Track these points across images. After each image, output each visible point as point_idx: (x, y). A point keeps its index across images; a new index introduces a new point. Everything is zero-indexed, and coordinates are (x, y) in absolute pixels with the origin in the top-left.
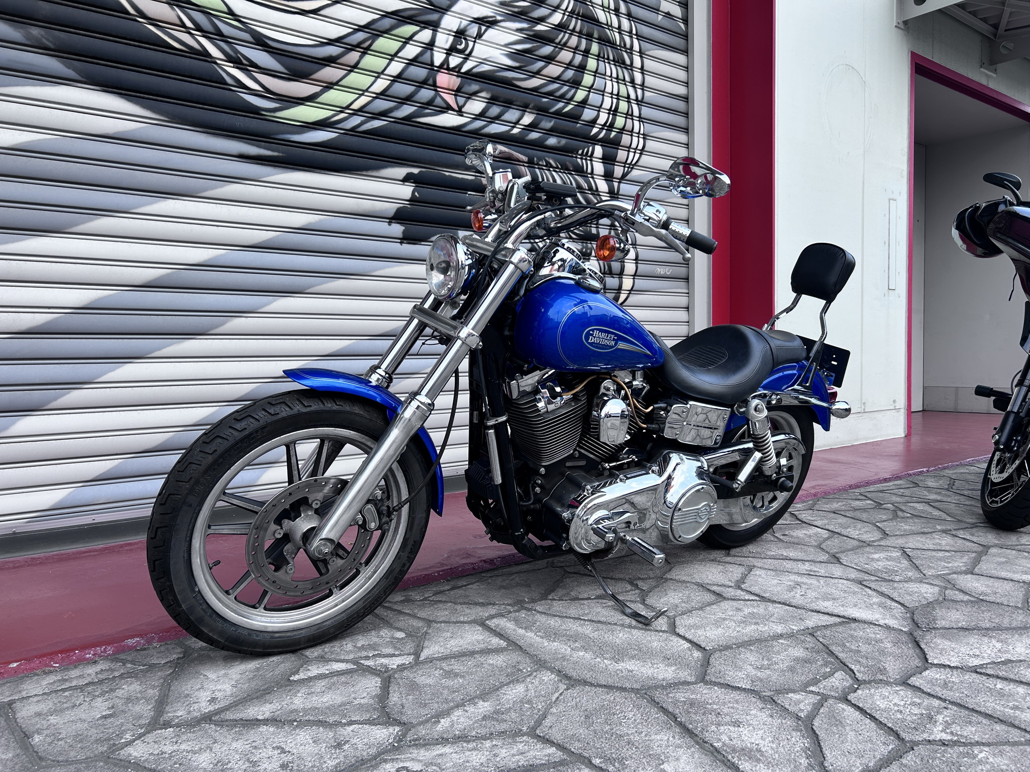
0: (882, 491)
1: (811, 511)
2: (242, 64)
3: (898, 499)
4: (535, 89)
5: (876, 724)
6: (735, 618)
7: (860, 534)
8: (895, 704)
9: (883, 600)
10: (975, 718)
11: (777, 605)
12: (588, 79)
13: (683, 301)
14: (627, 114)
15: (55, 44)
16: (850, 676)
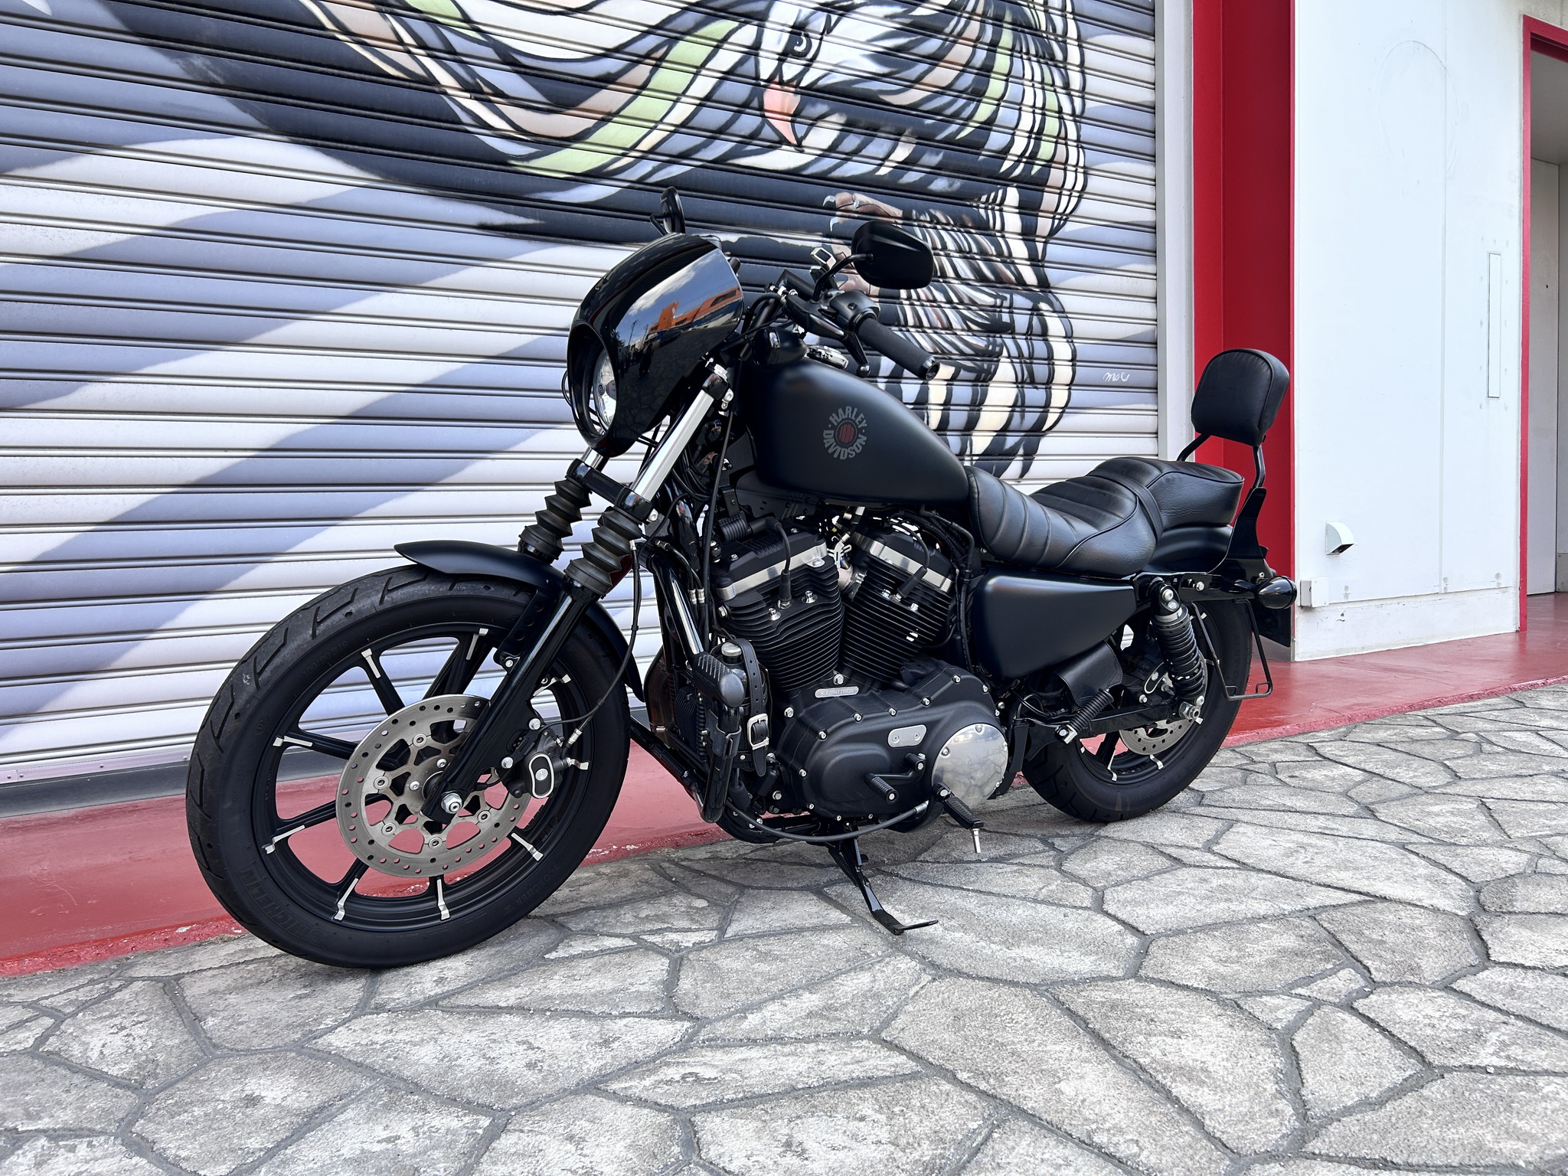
0: (1462, 714)
1: (1341, 743)
2: (482, 92)
3: (1488, 726)
4: (913, 107)
5: (1392, 1041)
6: (1196, 892)
7: (1415, 776)
8: (1426, 1016)
9: (1435, 870)
10: (1548, 1037)
11: (1265, 875)
12: (995, 87)
13: (1148, 422)
14: (1058, 137)
15: (224, 78)
16: (1363, 976)
